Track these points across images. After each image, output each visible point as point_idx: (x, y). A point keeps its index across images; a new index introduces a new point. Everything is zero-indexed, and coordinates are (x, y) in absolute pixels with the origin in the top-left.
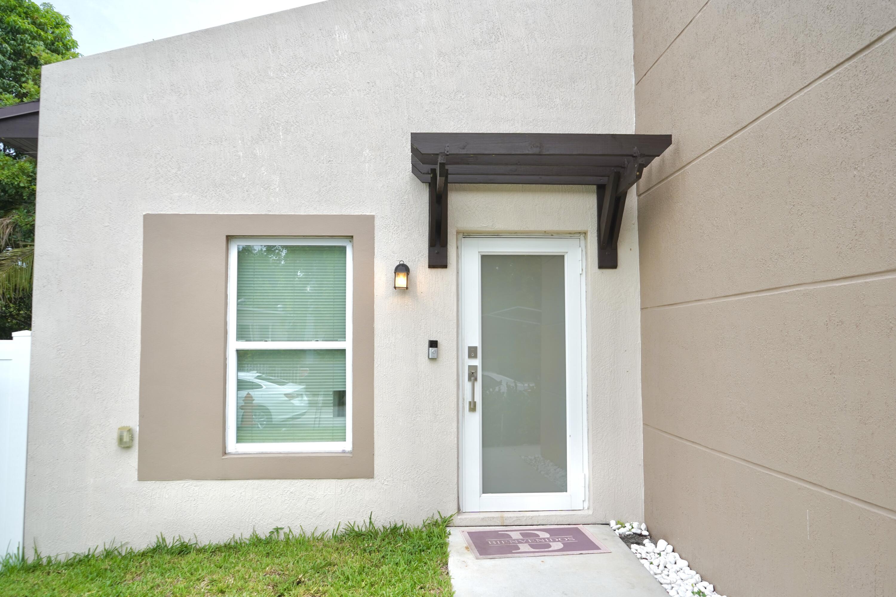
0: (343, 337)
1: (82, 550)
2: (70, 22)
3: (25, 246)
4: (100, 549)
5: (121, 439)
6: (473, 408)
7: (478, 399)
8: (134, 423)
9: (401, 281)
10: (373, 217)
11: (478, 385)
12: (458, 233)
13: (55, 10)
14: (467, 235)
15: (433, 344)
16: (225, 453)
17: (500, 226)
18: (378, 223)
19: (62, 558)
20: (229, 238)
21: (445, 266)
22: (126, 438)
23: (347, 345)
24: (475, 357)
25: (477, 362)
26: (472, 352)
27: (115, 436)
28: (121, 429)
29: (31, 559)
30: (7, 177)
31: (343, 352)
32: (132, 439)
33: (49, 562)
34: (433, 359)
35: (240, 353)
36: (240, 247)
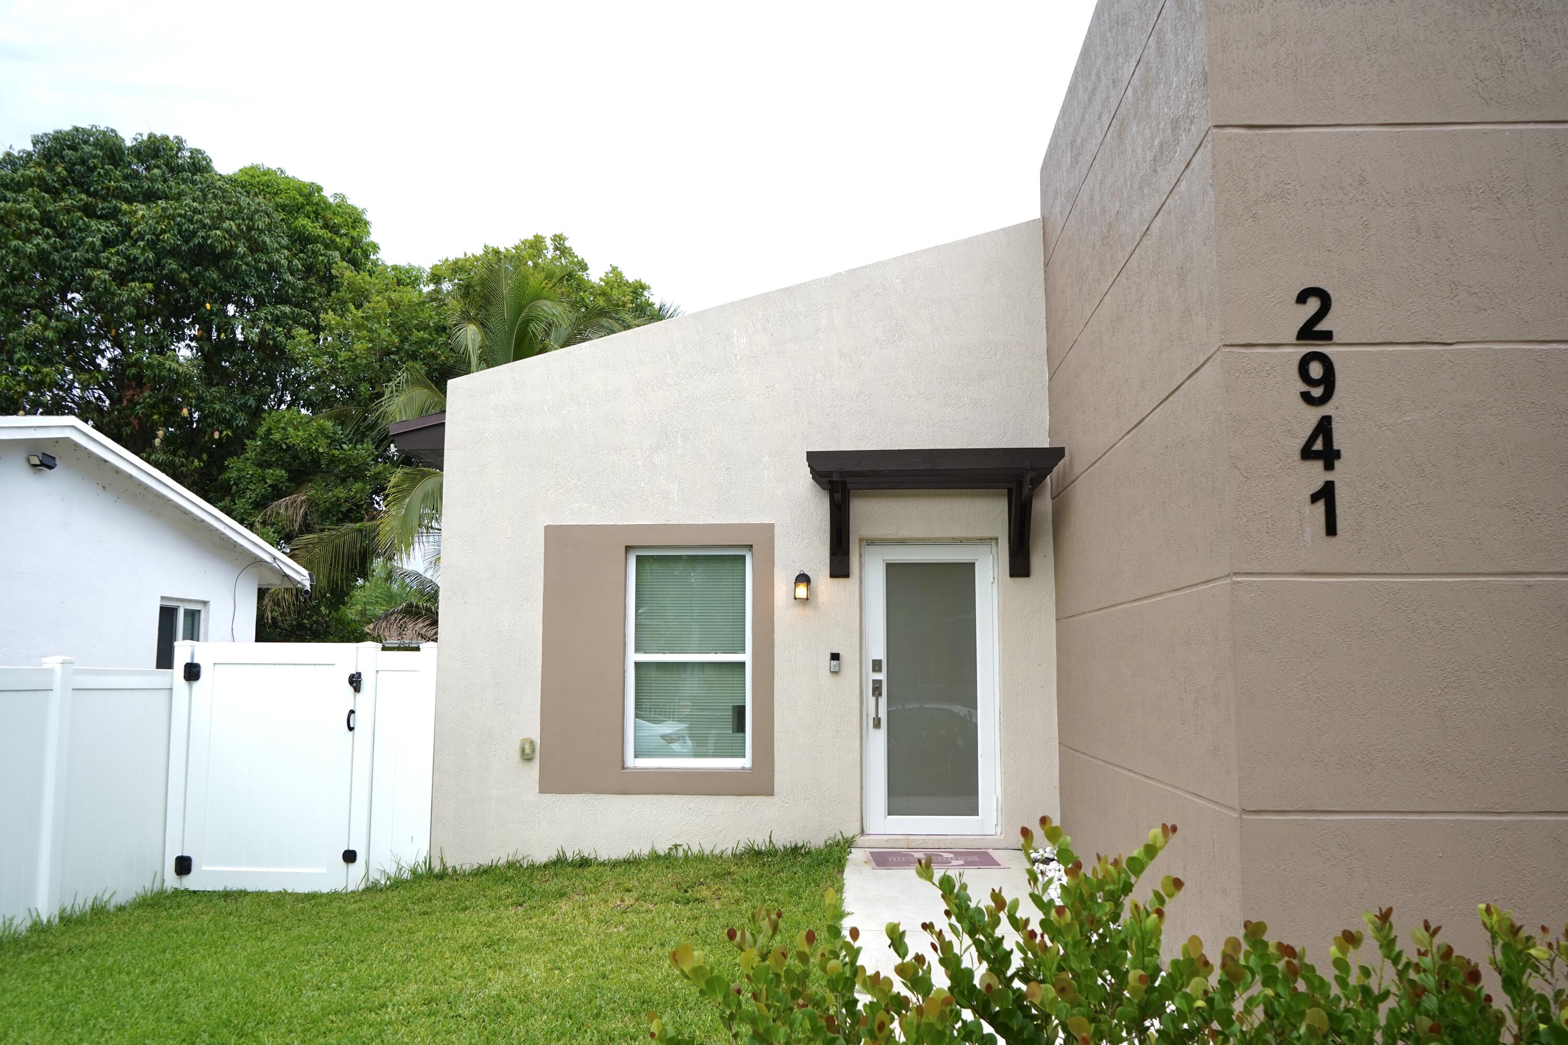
0: (742, 650)
1: (485, 861)
2: (368, 217)
3: (322, 530)
4: (503, 861)
5: (523, 750)
6: (877, 724)
7: (883, 715)
8: (535, 734)
9: (802, 591)
10: (772, 526)
11: (883, 701)
12: (861, 540)
13: (349, 202)
14: (871, 542)
15: (835, 657)
16: (624, 768)
17: (904, 533)
18: (777, 531)
19: (467, 868)
20: (628, 548)
21: (847, 576)
22: (527, 751)
23: (746, 657)
24: (880, 670)
25: (882, 676)
26: (877, 666)
27: (517, 747)
28: (524, 741)
29: (437, 868)
31: (742, 665)
32: (533, 751)
33: (455, 871)
34: (835, 673)
35: (638, 665)
36: (638, 558)
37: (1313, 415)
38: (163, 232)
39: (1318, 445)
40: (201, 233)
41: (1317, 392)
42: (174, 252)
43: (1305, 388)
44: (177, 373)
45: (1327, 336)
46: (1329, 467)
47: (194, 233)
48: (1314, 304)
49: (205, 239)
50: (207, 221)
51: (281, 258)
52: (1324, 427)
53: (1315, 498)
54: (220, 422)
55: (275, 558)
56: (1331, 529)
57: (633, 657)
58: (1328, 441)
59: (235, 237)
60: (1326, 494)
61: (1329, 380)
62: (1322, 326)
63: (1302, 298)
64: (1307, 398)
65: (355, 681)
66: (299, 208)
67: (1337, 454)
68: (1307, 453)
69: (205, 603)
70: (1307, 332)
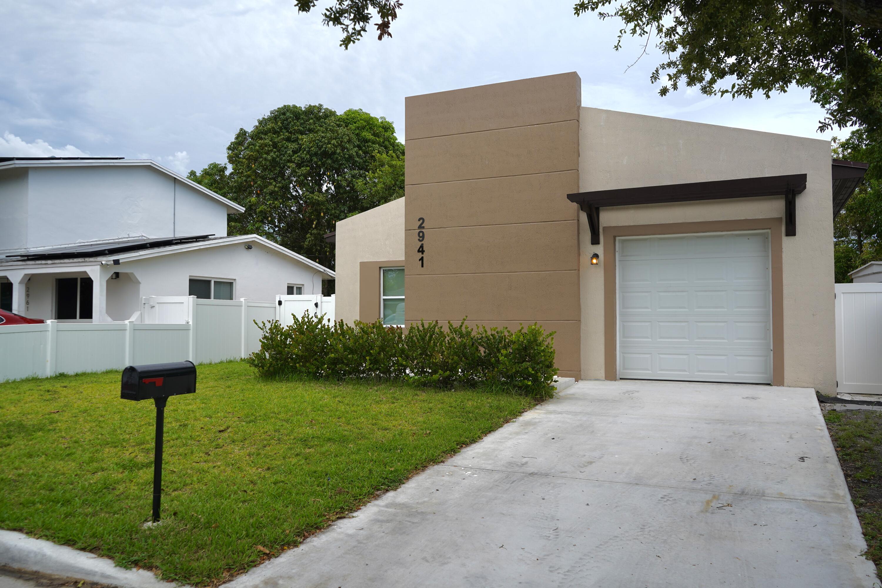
8: (358, 318)
20: (380, 268)
35: (384, 299)
36: (383, 270)
37: (420, 244)
38: (312, 147)
39: (421, 250)
40: (324, 146)
41: (421, 239)
42: (316, 154)
43: (418, 238)
44: (318, 201)
45: (423, 228)
46: (423, 254)
47: (322, 146)
48: (421, 221)
49: (326, 148)
50: (326, 141)
51: (353, 152)
52: (422, 246)
53: (420, 260)
55: (325, 270)
56: (422, 266)
57: (383, 297)
58: (423, 249)
59: (336, 147)
60: (422, 259)
61: (423, 237)
62: (423, 225)
63: (419, 220)
64: (419, 240)
65: (316, 305)
66: (363, 128)
67: (424, 251)
68: (419, 251)
69: (303, 285)
70: (420, 227)
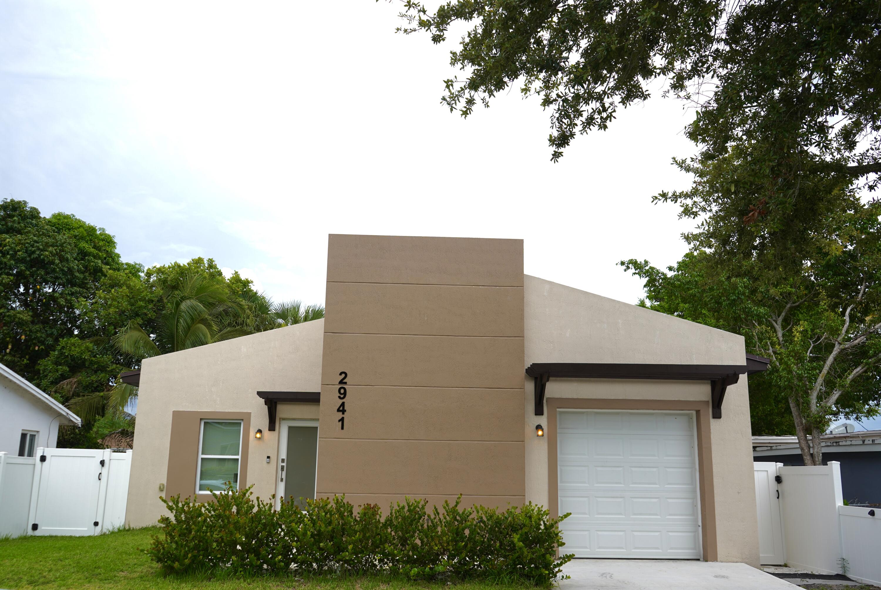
0: (238, 455)
1: (144, 526)
3: (84, 396)
4: (150, 526)
5: (160, 487)
6: (282, 480)
7: (284, 477)
8: (164, 482)
9: (258, 435)
10: (250, 413)
11: (284, 473)
12: (280, 419)
13: (106, 232)
14: (284, 419)
15: (268, 457)
16: (195, 494)
17: (294, 417)
18: (252, 415)
19: (138, 528)
20: (201, 419)
21: (274, 430)
22: (162, 488)
23: (239, 457)
24: (284, 462)
25: (284, 464)
26: (283, 461)
27: (158, 487)
28: (160, 484)
29: (127, 528)
30: (78, 353)
31: (238, 459)
32: (164, 488)
33: (133, 529)
34: (268, 463)
35: (202, 459)
36: (205, 423)
37: (341, 401)
38: (19, 251)
39: (341, 409)
40: (38, 252)
41: (342, 396)
42: (22, 261)
43: (339, 395)
45: (346, 383)
46: (343, 414)
47: (34, 252)
48: (343, 375)
49: (39, 256)
50: (41, 247)
51: (74, 265)
52: (343, 404)
53: (339, 421)
54: (39, 342)
55: (68, 414)
56: (342, 428)
57: (201, 456)
58: (344, 408)
59: (54, 255)
60: (342, 420)
61: (345, 394)
62: (345, 381)
63: (341, 374)
64: (340, 397)
65: (102, 463)
67: (345, 411)
68: (338, 410)
69: (38, 432)
70: (341, 382)
